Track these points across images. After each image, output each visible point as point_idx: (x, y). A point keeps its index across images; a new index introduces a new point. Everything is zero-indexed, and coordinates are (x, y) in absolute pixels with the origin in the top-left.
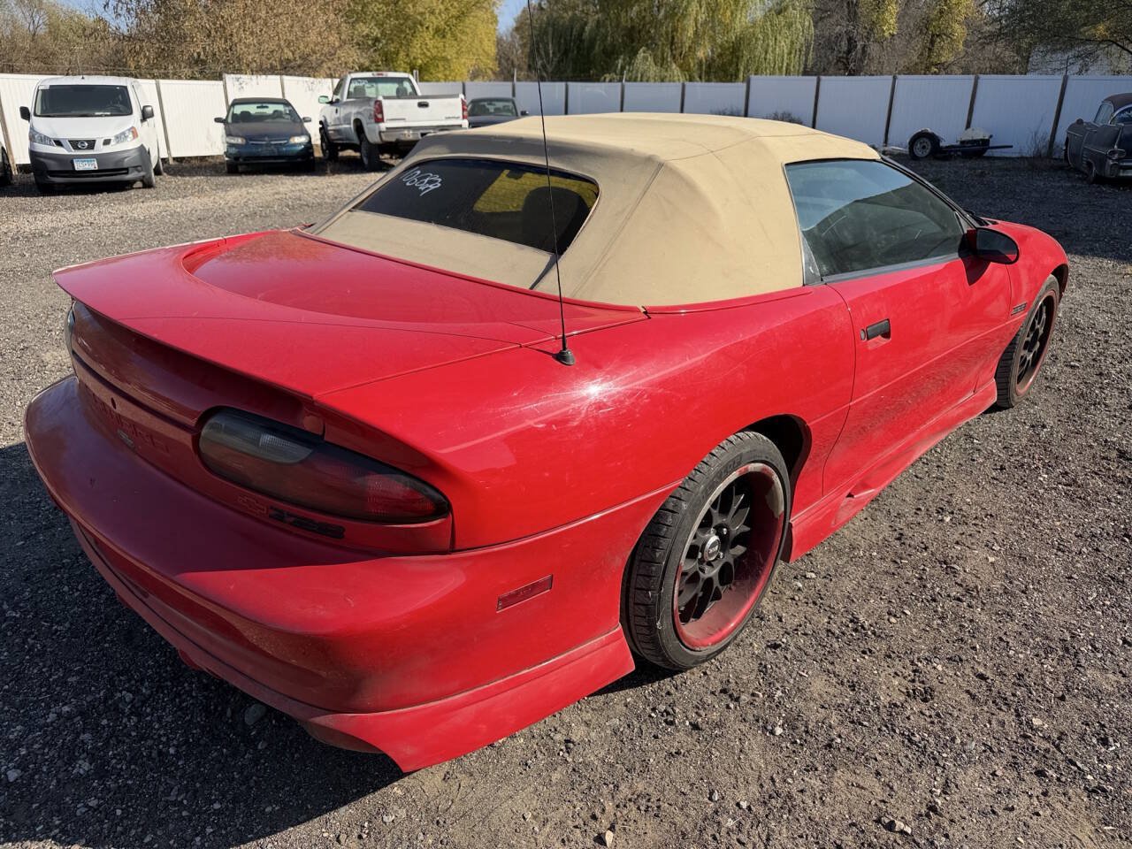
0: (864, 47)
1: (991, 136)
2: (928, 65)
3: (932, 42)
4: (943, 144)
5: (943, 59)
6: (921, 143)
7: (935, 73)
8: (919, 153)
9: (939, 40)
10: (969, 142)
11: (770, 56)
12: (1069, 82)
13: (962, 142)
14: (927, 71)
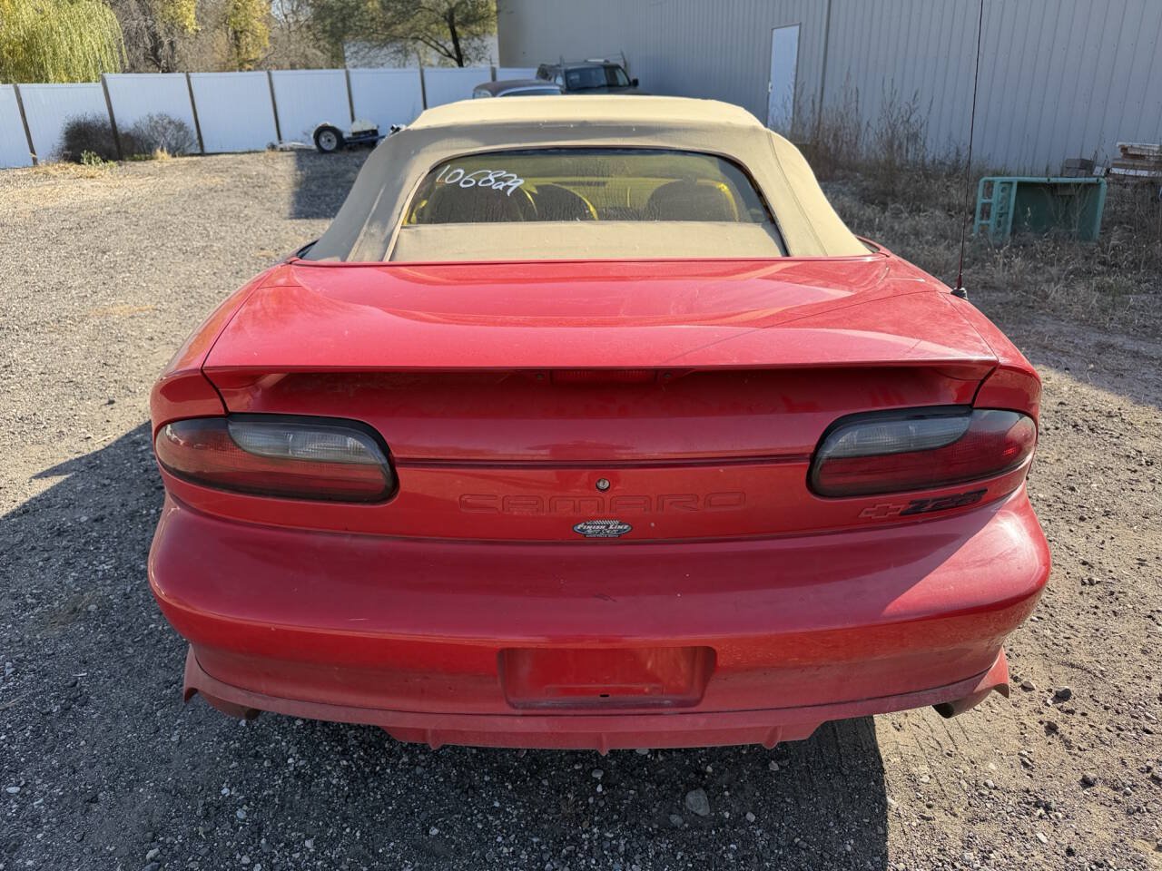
0: (171, 43)
1: (378, 127)
2: (238, 61)
3: (237, 39)
4: (346, 136)
5: (253, 57)
6: (325, 137)
7: (249, 70)
8: (325, 146)
9: (244, 37)
10: (359, 133)
11: (78, 53)
12: (425, 74)
13: (354, 134)
14: (241, 67)
